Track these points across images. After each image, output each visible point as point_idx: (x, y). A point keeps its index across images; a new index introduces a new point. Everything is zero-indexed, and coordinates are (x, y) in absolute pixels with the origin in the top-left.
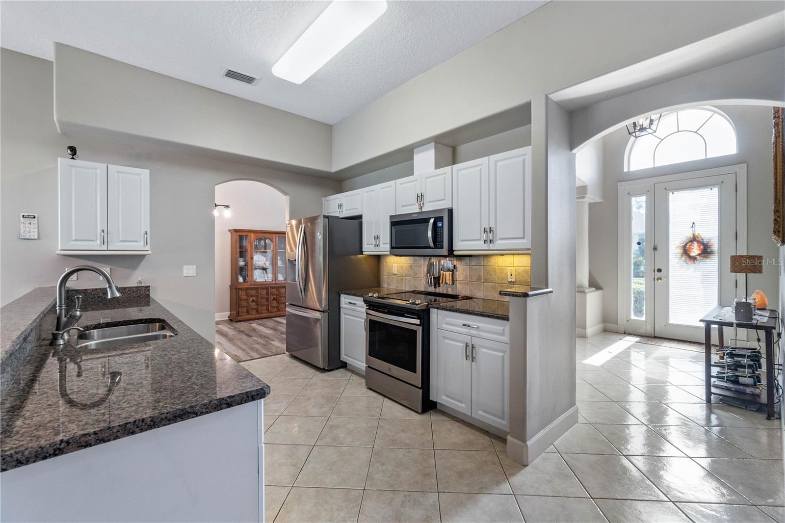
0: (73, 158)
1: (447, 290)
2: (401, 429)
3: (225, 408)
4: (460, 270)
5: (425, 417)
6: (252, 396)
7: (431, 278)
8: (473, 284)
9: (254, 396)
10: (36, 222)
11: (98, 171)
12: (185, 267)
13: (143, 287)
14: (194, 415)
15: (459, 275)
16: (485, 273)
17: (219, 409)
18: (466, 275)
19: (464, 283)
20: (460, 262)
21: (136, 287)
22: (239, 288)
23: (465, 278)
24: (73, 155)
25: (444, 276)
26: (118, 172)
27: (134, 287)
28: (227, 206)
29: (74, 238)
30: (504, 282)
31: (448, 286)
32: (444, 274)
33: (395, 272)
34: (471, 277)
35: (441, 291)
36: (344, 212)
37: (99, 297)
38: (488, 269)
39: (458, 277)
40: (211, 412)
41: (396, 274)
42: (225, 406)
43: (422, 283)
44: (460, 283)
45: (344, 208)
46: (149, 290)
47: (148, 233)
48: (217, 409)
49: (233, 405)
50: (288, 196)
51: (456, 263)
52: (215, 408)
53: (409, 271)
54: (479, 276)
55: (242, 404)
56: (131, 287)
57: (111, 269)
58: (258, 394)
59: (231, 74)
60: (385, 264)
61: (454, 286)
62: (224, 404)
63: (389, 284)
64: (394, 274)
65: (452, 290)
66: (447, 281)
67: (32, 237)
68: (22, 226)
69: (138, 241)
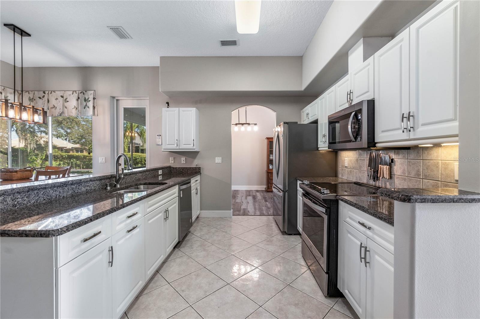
0: (168, 107)
1: (385, 184)
2: (297, 302)
3: (25, 237)
4: (398, 164)
5: (329, 302)
6: (41, 234)
7: (371, 172)
8: (411, 180)
9: (42, 234)
10: (161, 137)
11: (176, 112)
12: (216, 158)
13: (197, 167)
14: (7, 236)
15: (398, 169)
16: (425, 168)
17: (21, 236)
18: (404, 170)
19: (401, 178)
20: (397, 156)
21: (195, 168)
22: (269, 172)
23: (403, 173)
24: (168, 106)
25: (382, 170)
26: (183, 111)
27: (194, 168)
28: (256, 124)
29: (167, 144)
30: (449, 180)
31: (386, 180)
32: (382, 168)
33: (346, 164)
34: (409, 172)
35: (380, 184)
36: (310, 118)
37: (181, 171)
38: (429, 164)
39: (396, 171)
40: (16, 237)
41: (347, 167)
42: (24, 235)
43: (365, 176)
44: (398, 178)
45: (310, 116)
46: (200, 169)
47: (195, 140)
48: (20, 236)
49: (29, 236)
50: (276, 113)
51: (393, 156)
52: (19, 235)
53: (356, 164)
54: (418, 171)
55: (34, 237)
56: (193, 168)
57: (186, 158)
58: (44, 234)
59: (224, 43)
60: (340, 158)
61: (392, 181)
62: (24, 234)
63: (342, 175)
64: (346, 167)
65: (390, 185)
66: (385, 176)
67: (160, 144)
68: (157, 139)
69: (190, 144)
